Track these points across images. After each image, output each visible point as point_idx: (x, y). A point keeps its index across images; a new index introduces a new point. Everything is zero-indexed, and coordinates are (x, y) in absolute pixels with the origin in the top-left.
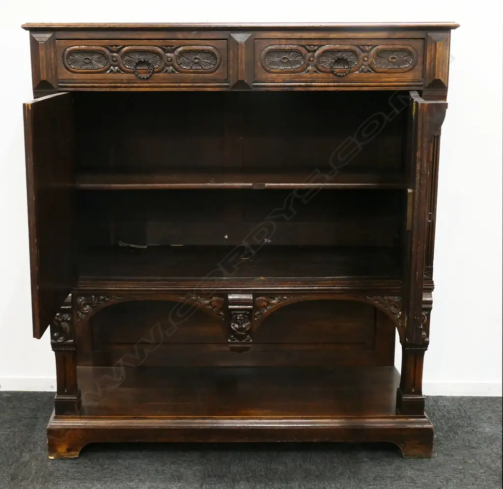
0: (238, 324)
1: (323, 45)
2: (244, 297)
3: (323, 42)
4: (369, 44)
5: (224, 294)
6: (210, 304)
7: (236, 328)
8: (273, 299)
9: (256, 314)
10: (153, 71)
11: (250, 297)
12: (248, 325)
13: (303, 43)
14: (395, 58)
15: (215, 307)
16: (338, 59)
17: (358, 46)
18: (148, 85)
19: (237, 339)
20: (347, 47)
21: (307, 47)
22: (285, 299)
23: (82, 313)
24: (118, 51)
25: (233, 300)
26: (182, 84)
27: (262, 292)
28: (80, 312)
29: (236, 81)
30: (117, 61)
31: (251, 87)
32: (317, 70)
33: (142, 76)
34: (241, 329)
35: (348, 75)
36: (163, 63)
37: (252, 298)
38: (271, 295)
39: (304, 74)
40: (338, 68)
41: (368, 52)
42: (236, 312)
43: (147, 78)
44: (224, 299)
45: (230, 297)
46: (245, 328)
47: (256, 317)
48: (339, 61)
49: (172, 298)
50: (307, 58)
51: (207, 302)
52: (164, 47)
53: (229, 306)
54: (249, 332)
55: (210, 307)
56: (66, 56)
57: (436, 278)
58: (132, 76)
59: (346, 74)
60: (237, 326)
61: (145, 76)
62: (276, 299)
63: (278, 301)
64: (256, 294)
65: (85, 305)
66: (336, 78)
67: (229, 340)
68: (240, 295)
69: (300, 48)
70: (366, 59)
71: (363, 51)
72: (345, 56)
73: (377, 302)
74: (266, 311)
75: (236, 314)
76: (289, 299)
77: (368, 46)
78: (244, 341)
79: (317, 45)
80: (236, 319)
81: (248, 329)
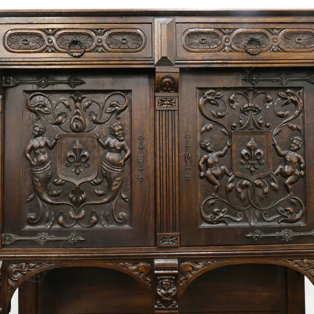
0: (164, 289)
1: (237, 29)
2: (170, 261)
3: (237, 26)
4: (277, 27)
5: (150, 260)
6: (137, 270)
7: (162, 293)
8: (197, 263)
9: (181, 279)
10: (85, 50)
11: (175, 262)
12: (174, 290)
13: (220, 26)
14: (301, 39)
15: (141, 273)
16: (250, 41)
17: (267, 29)
18: (80, 63)
19: (164, 305)
20: (258, 30)
21: (223, 30)
22: (210, 264)
23: (13, 281)
24: (53, 34)
25: (159, 265)
26: (111, 62)
27: (186, 257)
28: (11, 279)
29: (160, 58)
30: (52, 42)
31: (174, 64)
32: (232, 50)
33: (75, 54)
34: (168, 295)
35: (260, 54)
36: (94, 44)
37: (177, 263)
38: (196, 259)
39: (222, 53)
40: (252, 49)
41: (277, 35)
42: (162, 277)
43: (79, 57)
44: (151, 265)
45: (157, 262)
46: (172, 293)
47: (181, 282)
48: (252, 41)
49: (100, 264)
50: (223, 39)
51: (134, 268)
52: (95, 30)
53: (156, 272)
54: (175, 297)
55: (137, 273)
56: (6, 38)
58: (66, 55)
59: (258, 53)
60: (163, 291)
61: (77, 54)
62: (201, 264)
63: (203, 266)
64: (181, 259)
65: (16, 272)
66: (250, 57)
67: (156, 306)
68: (167, 260)
69: (217, 31)
70: (275, 40)
71: (272, 34)
72: (257, 37)
73: (296, 265)
74: (191, 276)
75: (161, 279)
76: (213, 263)
77: (277, 29)
78: (170, 307)
79: (232, 29)
80: (162, 284)
81: (174, 294)
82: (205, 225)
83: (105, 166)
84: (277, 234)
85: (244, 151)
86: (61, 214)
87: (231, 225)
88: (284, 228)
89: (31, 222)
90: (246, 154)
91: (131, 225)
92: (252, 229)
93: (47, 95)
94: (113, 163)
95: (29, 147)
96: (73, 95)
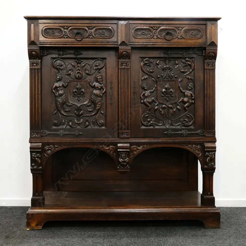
0: (123, 159)
1: (161, 27)
3: (161, 26)
4: (181, 26)
5: (115, 144)
6: (109, 149)
7: (121, 161)
8: (139, 146)
9: (131, 154)
10: (83, 37)
11: (128, 145)
12: (128, 159)
13: (152, 25)
14: (193, 33)
15: (111, 151)
16: (167, 33)
17: (176, 27)
18: (81, 44)
19: (122, 167)
20: (171, 28)
21: (153, 28)
22: (146, 147)
23: (47, 154)
24: (67, 29)
26: (96, 44)
27: (134, 143)
28: (46, 153)
29: (121, 42)
30: (67, 33)
31: (128, 45)
32: (158, 38)
33: (78, 39)
34: (124, 162)
35: (172, 40)
36: (88, 34)
38: (139, 144)
39: (152, 39)
40: (168, 37)
41: (181, 30)
42: (121, 153)
43: (80, 41)
44: (116, 147)
45: (119, 145)
46: (126, 161)
47: (131, 156)
48: (168, 34)
49: (89, 146)
50: (153, 33)
51: (108, 148)
52: (88, 27)
53: (118, 150)
54: (128, 163)
55: (109, 151)
56: (43, 31)
57: (217, 136)
58: (74, 40)
59: (171, 40)
61: (79, 39)
62: (141, 147)
63: (142, 148)
64: (132, 144)
65: (48, 150)
66: (167, 42)
67: (118, 167)
68: (124, 144)
69: (150, 28)
70: (180, 33)
71: (178, 30)
72: (170, 32)
73: (189, 148)
74: (136, 153)
75: (121, 154)
76: (147, 147)
77: (181, 27)
78: (125, 168)
79: (158, 27)
80: (122, 156)
81: (127, 161)
82: (143, 127)
83: (93, 97)
84: (180, 132)
85: (164, 90)
86: (71, 121)
87: (157, 127)
88: (183, 129)
89: (55, 125)
90: (165, 91)
91: (106, 127)
92: (167, 129)
93: (63, 60)
94: (96, 95)
95: (54, 87)
96: (76, 60)
